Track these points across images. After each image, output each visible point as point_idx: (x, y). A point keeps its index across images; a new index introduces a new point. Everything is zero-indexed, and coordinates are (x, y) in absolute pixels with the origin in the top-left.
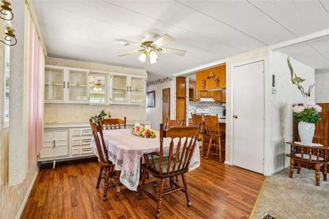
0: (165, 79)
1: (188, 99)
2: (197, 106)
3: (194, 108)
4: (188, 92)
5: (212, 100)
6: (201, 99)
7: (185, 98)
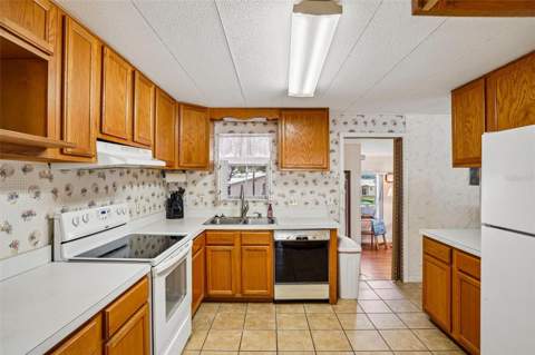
5: (144, 157)
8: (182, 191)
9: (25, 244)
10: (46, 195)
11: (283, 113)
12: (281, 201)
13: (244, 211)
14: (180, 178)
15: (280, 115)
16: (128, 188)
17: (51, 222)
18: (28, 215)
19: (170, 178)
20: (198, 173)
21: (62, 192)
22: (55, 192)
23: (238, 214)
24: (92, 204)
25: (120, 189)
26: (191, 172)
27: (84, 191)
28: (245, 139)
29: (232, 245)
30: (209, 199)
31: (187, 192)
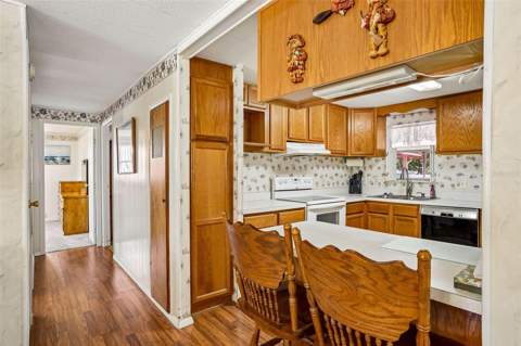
0: (156, 73)
1: (239, 144)
2: (279, 169)
3: (268, 173)
4: (239, 119)
5: (320, 149)
6: (289, 145)
7: (228, 141)
8: (361, 173)
9: (261, 189)
10: (269, 168)
11: (441, 101)
12: (447, 183)
13: (409, 191)
14: (359, 163)
15: (437, 103)
16: (315, 168)
17: (271, 181)
18: (262, 176)
19: (350, 163)
20: (374, 159)
21: (276, 168)
22: (273, 167)
23: (405, 194)
24: (291, 175)
25: (309, 168)
26: (369, 158)
27: (287, 168)
28: (412, 128)
29: (387, 214)
30: (381, 179)
31: (365, 174)
